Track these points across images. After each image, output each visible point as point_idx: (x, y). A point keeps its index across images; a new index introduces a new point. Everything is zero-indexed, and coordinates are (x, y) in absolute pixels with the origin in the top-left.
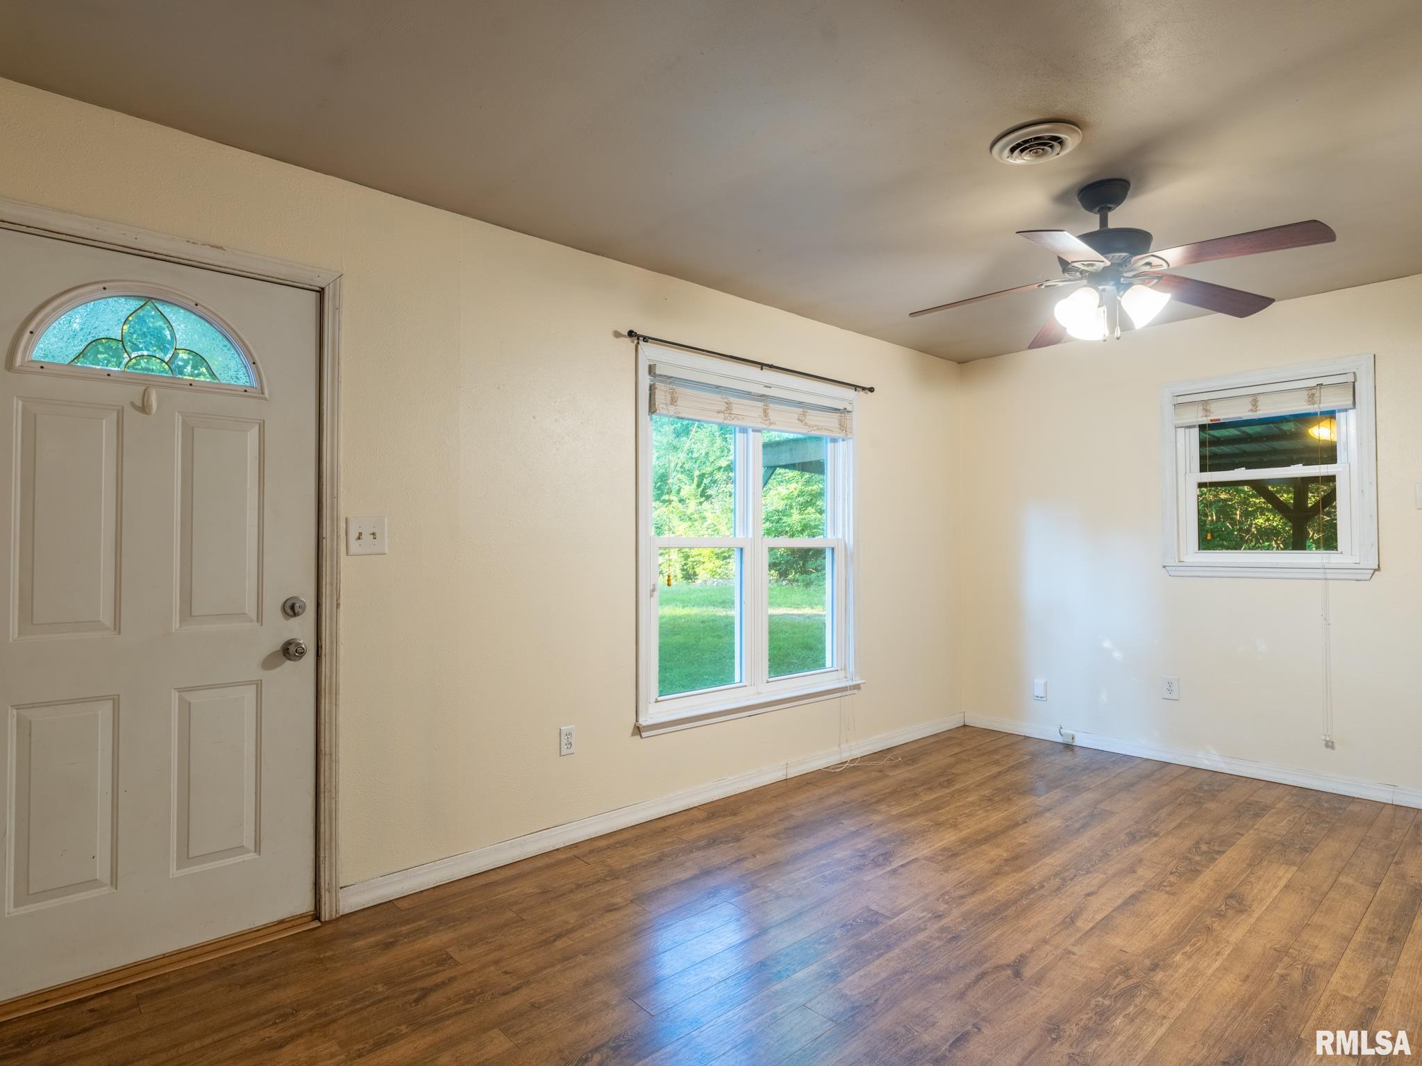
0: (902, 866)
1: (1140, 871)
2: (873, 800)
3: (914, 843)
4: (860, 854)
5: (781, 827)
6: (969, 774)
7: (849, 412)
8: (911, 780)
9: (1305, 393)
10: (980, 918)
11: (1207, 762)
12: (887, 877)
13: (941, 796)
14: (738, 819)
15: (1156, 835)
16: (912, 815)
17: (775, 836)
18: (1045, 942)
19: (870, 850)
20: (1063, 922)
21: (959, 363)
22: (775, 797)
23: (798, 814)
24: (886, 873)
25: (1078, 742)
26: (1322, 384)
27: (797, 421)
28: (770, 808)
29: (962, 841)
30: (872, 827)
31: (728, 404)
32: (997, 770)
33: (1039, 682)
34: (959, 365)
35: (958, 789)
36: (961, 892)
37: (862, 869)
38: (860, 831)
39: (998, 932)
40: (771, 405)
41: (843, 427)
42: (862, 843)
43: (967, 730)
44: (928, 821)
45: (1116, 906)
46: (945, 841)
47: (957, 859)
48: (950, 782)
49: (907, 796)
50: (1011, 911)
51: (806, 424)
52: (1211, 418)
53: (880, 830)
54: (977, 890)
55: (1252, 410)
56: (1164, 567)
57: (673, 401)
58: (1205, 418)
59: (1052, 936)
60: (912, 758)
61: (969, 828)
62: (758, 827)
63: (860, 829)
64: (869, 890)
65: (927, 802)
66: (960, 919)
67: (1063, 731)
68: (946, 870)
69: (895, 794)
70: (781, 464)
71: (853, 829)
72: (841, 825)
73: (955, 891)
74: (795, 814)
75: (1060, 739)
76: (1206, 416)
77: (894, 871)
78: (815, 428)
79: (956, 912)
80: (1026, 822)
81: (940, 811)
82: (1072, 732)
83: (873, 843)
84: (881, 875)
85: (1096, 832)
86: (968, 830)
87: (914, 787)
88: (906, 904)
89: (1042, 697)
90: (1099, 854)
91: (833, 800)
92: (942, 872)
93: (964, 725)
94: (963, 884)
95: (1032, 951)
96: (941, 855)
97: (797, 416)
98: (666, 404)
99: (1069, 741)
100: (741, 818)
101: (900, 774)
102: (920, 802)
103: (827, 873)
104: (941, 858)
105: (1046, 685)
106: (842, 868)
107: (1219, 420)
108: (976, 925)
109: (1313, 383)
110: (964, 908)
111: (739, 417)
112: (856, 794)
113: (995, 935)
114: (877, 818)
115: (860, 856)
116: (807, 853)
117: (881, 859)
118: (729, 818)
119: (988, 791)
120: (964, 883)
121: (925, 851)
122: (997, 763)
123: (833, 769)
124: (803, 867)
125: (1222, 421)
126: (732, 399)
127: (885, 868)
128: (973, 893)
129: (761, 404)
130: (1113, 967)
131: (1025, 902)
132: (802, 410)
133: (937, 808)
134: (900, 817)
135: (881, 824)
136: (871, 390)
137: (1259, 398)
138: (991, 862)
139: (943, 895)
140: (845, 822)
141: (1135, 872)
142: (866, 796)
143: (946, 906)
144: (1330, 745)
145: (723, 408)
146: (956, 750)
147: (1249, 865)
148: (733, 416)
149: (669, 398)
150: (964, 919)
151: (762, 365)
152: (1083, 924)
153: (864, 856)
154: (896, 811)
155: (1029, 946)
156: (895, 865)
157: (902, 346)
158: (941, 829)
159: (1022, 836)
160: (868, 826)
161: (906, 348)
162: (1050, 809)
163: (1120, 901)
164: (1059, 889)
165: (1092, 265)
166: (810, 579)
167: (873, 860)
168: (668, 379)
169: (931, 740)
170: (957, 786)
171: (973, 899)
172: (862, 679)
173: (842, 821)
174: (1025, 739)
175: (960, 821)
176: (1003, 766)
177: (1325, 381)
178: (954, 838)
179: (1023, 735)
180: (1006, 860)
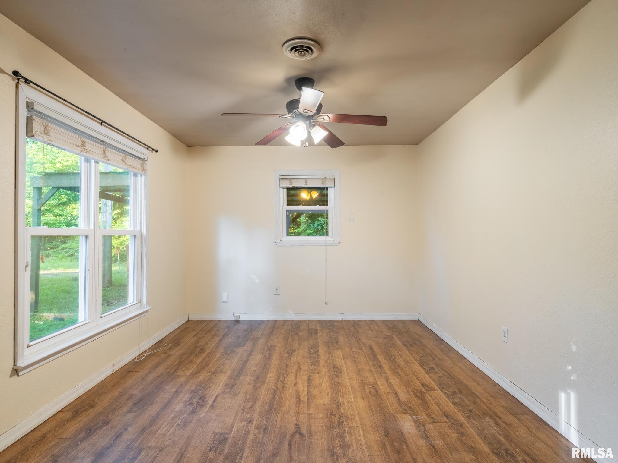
0: (214, 401)
1: (303, 368)
2: (172, 371)
3: (210, 387)
4: (188, 403)
5: (130, 404)
6: (208, 343)
7: (146, 161)
8: (184, 354)
9: (304, 180)
10: (267, 414)
11: (289, 317)
12: (211, 411)
13: (204, 358)
14: (98, 409)
15: (295, 351)
16: (198, 372)
17: (130, 411)
18: (298, 413)
19: (191, 398)
20: (297, 401)
21: (188, 146)
22: (113, 386)
23: (136, 392)
24: (209, 408)
25: (241, 318)
26: (326, 178)
27: (121, 161)
28: (115, 393)
29: (231, 378)
30: (183, 386)
31: (83, 142)
32: (219, 339)
33: (225, 295)
34: (188, 147)
35: (209, 353)
36: (250, 404)
37: (195, 411)
38: (179, 390)
39: (279, 418)
40: (108, 148)
41: (143, 169)
42: (185, 396)
43: (190, 323)
44: (208, 373)
45: (307, 386)
46: (223, 381)
47: (235, 388)
48: (203, 350)
49: (188, 363)
50: (276, 405)
51: (126, 163)
52: (293, 186)
53: (188, 386)
54: (255, 400)
55: (305, 184)
56: (276, 242)
57: (46, 132)
58: (290, 185)
59: (299, 409)
60: (176, 342)
61: (228, 371)
62: (115, 409)
63: (179, 388)
64: (208, 422)
65: (200, 363)
66: (260, 419)
67: (235, 315)
68: (235, 395)
69: (181, 363)
70: (63, 186)
71: (174, 390)
72: (166, 390)
73: (247, 405)
74: (134, 393)
75: (234, 319)
76: (291, 185)
77: (212, 406)
78: (130, 167)
79: (256, 416)
80: (248, 360)
81: (210, 366)
82: (239, 314)
83: (190, 394)
84: (208, 411)
85: (275, 356)
86: (229, 372)
87: (188, 357)
88: (231, 421)
89: (226, 301)
90: (284, 365)
91: (151, 377)
92: (234, 397)
93: (189, 320)
94: (247, 400)
95: (297, 420)
96: (227, 388)
97: (121, 158)
98: (41, 133)
99: (237, 319)
100: (99, 407)
101: (176, 352)
102: (197, 365)
103: (179, 422)
104: (228, 390)
105: (228, 295)
106: (185, 415)
107: (295, 187)
108: (268, 419)
109: (324, 177)
110: (257, 411)
111: (90, 152)
112: (161, 369)
113: (279, 420)
114: (182, 380)
115: (189, 404)
116: (158, 415)
117: (201, 401)
118: (90, 411)
119: (223, 349)
120: (247, 398)
121: (218, 389)
122: (216, 335)
123: (138, 359)
124: (162, 424)
125: (296, 187)
126: (86, 140)
127: (206, 406)
128: (255, 403)
129: (102, 146)
130: (327, 413)
131: (277, 398)
132: (124, 155)
133: (207, 365)
134: (193, 375)
135: (187, 382)
136: (156, 151)
137: (308, 180)
138: (250, 384)
139: (243, 409)
140: (166, 388)
141: (301, 369)
142: (167, 369)
143: (249, 414)
144: (326, 303)
145: (80, 144)
146: (194, 333)
147: (329, 353)
148: (86, 151)
149: (43, 128)
150: (261, 418)
151: (102, 122)
152: (304, 399)
153: (191, 404)
154: (189, 372)
155: (294, 419)
156: (210, 402)
157: (167, 131)
158: (217, 375)
159: (252, 367)
160: (180, 386)
161: (168, 133)
162: (252, 351)
163: (307, 383)
164: (283, 386)
165: (307, 112)
166: (49, 253)
167: (197, 404)
168: (41, 115)
169: (179, 331)
170: (208, 351)
171: (257, 406)
172: (150, 306)
173: (165, 388)
174: (219, 321)
175: (221, 368)
176: (220, 336)
177: (327, 177)
178: (225, 378)
179: (217, 319)
180: (254, 381)
